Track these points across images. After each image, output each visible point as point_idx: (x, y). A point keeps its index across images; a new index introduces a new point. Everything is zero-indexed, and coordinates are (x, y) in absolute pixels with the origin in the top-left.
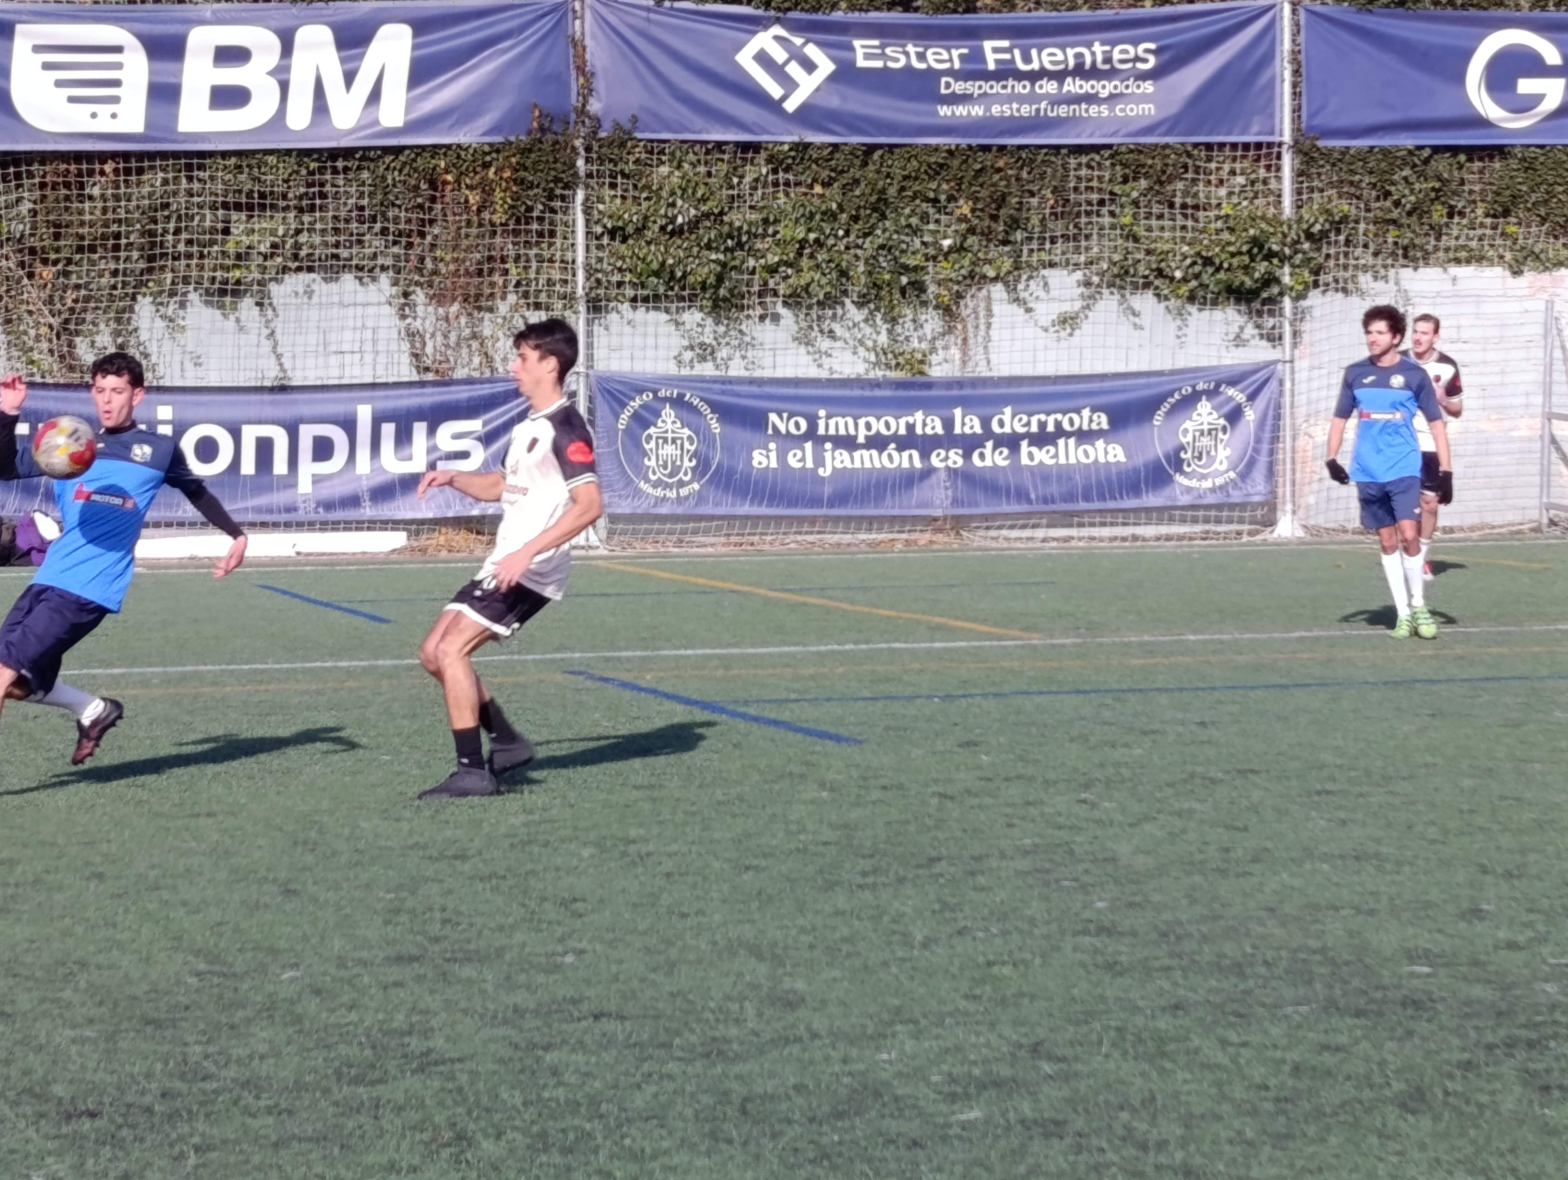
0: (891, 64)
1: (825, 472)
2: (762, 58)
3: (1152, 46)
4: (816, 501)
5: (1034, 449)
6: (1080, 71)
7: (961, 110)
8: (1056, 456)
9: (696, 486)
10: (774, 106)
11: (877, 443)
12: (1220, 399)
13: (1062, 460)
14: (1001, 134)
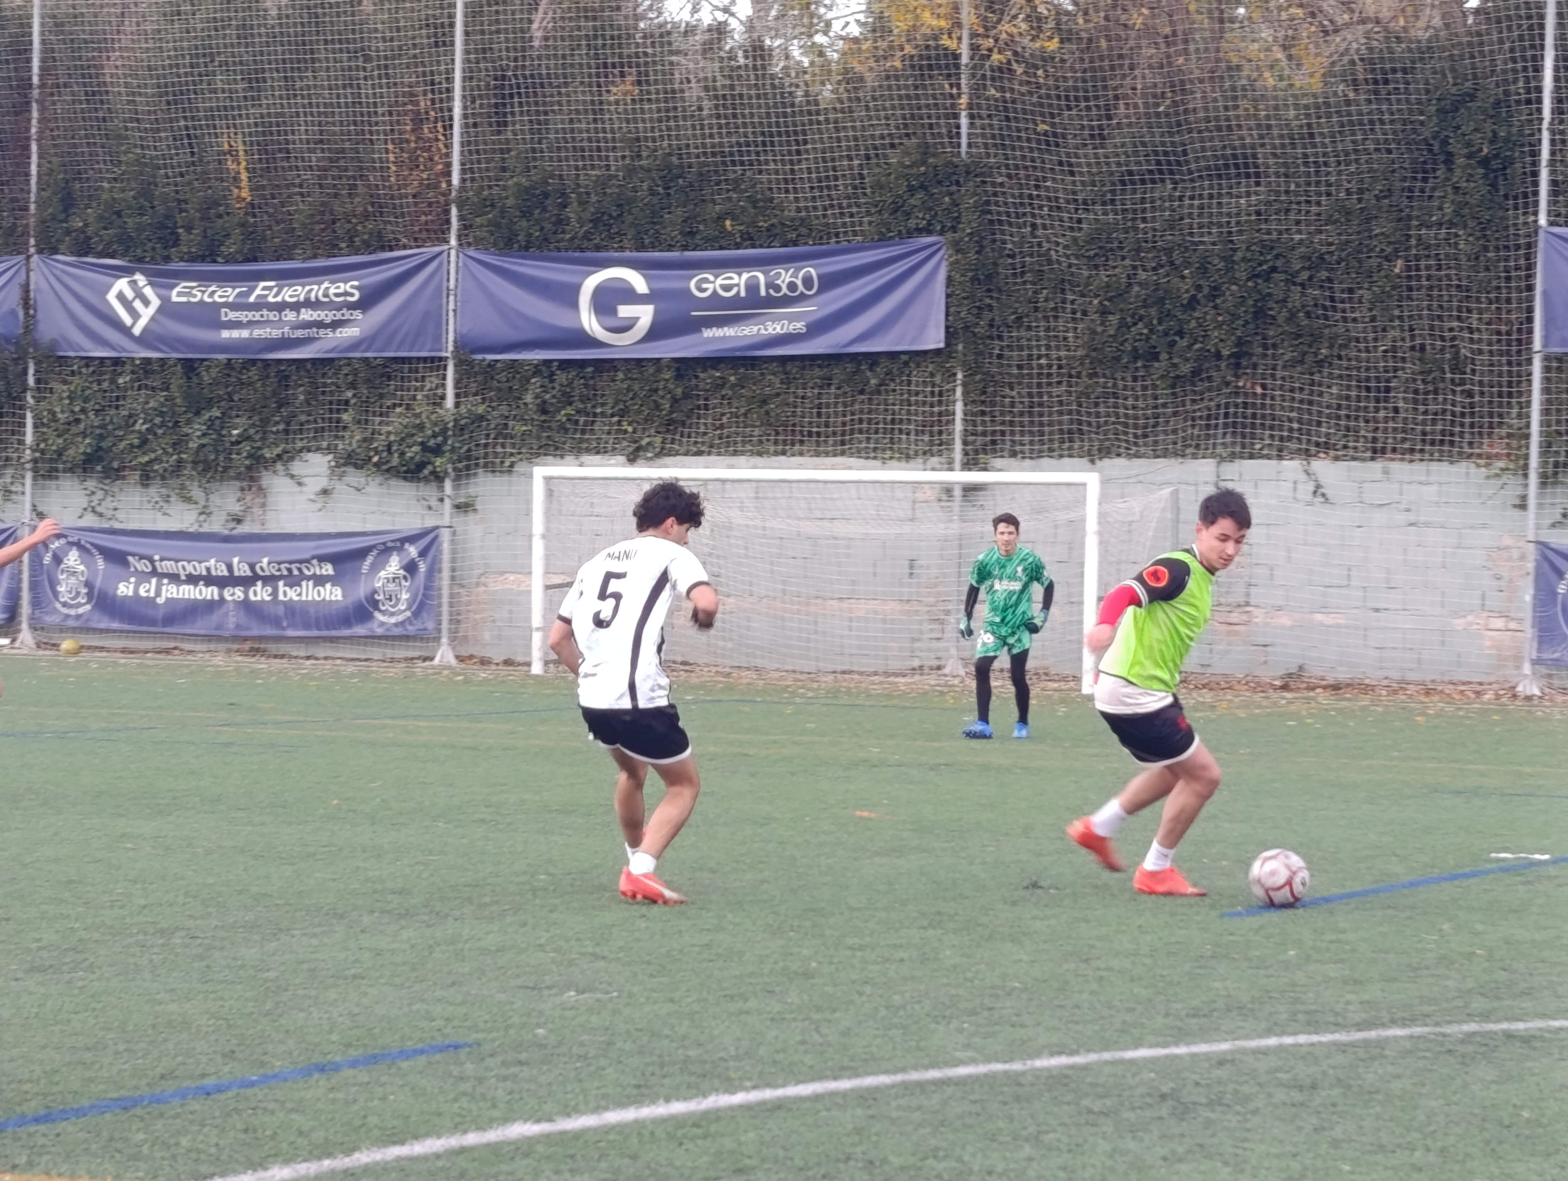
0: (193, 300)
1: (160, 601)
2: (121, 297)
3: (356, 283)
4: (153, 622)
5: (287, 589)
6: (308, 304)
7: (235, 334)
8: (300, 595)
9: (88, 607)
10: (126, 331)
11: (193, 580)
12: (404, 554)
13: (304, 598)
14: (261, 351)
